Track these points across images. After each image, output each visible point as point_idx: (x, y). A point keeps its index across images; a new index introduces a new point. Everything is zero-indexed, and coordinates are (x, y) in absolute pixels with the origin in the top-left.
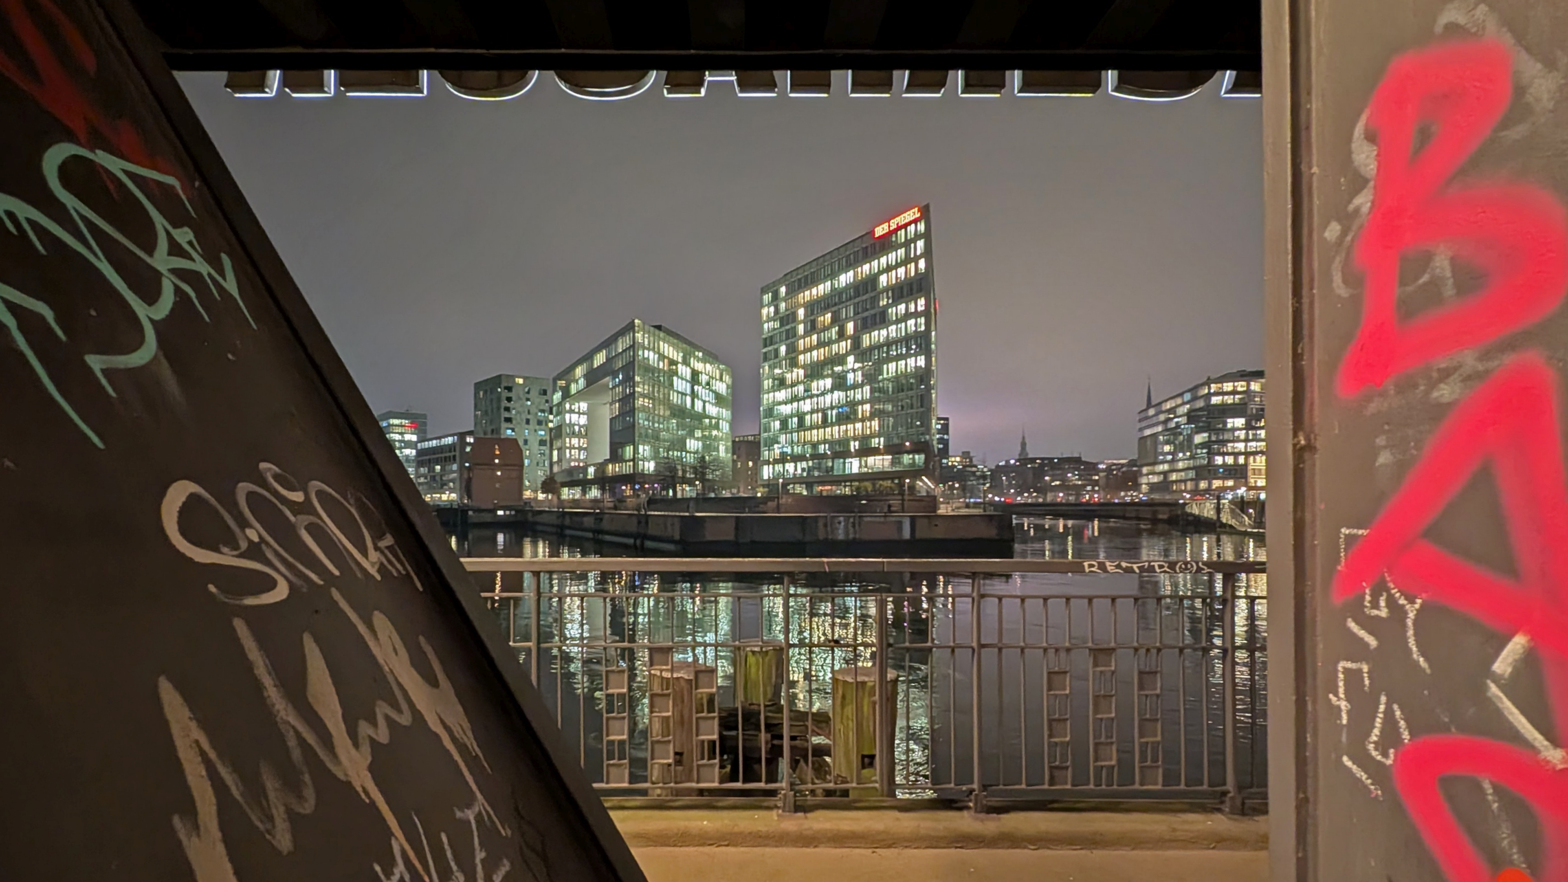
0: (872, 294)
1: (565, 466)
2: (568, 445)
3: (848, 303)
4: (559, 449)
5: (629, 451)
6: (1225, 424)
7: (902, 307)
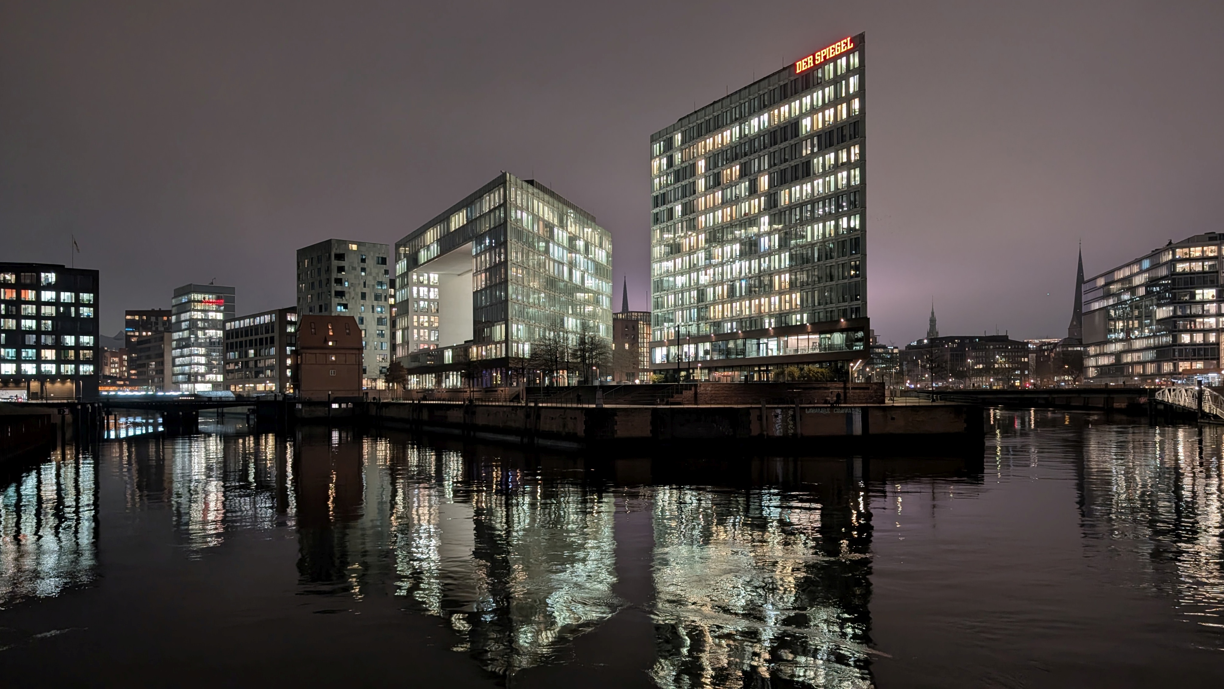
0: (793, 142)
1: (413, 349)
2: (416, 324)
3: (761, 153)
4: (405, 329)
5: (499, 332)
6: (1193, 295)
7: (831, 157)
